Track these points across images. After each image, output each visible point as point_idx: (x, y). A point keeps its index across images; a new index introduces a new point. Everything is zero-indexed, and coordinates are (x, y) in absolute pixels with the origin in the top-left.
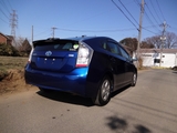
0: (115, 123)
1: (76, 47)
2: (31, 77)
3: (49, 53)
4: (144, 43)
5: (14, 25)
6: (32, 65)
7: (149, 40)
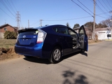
2: (19, 50)
7: (104, 22)
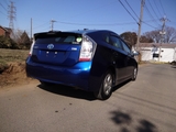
0: (119, 117)
1: (79, 40)
3: (51, 46)
4: (143, 37)
5: (12, 18)
6: (33, 58)
7: (148, 34)
